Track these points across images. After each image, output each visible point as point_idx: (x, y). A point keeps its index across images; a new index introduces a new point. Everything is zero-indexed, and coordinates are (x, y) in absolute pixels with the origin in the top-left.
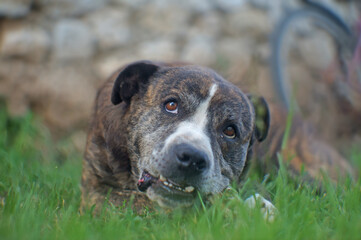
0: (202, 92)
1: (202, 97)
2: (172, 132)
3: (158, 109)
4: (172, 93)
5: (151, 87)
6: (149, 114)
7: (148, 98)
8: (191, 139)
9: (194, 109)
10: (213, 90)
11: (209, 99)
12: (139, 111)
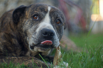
0: (46, 10)
1: (46, 12)
2: (37, 28)
3: (31, 19)
4: (35, 12)
5: (27, 12)
6: (28, 21)
7: (26, 16)
8: (46, 26)
9: (44, 17)
10: (49, 9)
11: (49, 12)
12: (24, 21)
